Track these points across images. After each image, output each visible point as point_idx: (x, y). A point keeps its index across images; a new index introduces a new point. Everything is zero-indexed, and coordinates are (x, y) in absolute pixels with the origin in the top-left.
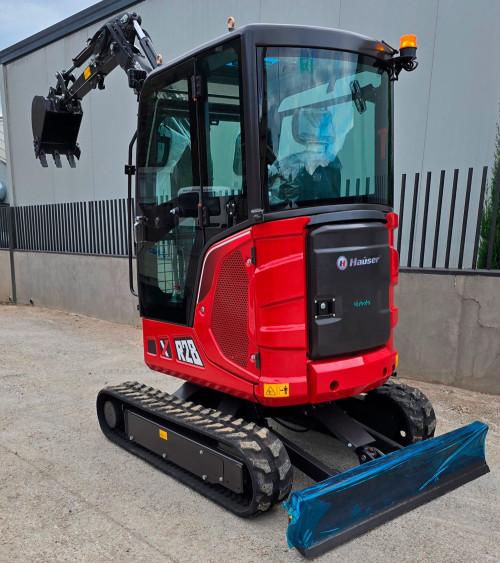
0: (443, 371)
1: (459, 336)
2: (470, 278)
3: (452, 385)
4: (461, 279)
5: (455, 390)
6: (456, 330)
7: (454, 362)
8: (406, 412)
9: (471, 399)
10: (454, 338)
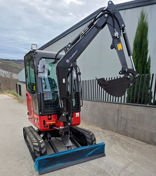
0: (114, 128)
1: (117, 119)
2: (119, 105)
3: (116, 132)
4: (117, 105)
5: (116, 133)
6: (117, 118)
7: (116, 126)
8: (87, 138)
9: (118, 136)
10: (116, 120)
